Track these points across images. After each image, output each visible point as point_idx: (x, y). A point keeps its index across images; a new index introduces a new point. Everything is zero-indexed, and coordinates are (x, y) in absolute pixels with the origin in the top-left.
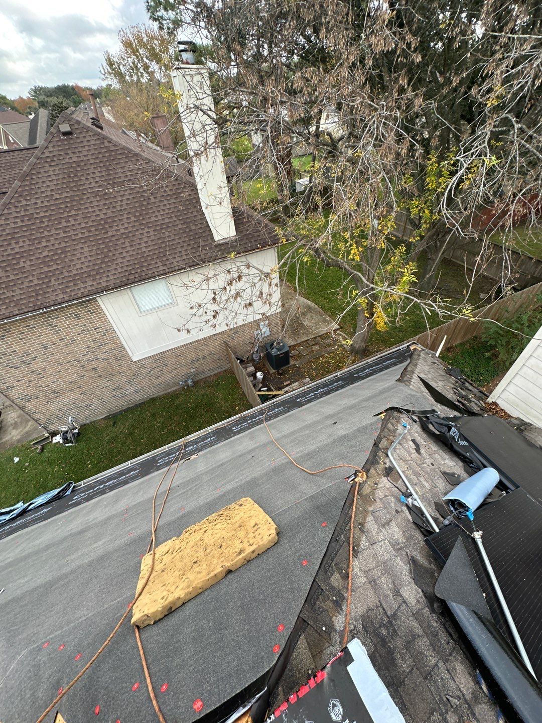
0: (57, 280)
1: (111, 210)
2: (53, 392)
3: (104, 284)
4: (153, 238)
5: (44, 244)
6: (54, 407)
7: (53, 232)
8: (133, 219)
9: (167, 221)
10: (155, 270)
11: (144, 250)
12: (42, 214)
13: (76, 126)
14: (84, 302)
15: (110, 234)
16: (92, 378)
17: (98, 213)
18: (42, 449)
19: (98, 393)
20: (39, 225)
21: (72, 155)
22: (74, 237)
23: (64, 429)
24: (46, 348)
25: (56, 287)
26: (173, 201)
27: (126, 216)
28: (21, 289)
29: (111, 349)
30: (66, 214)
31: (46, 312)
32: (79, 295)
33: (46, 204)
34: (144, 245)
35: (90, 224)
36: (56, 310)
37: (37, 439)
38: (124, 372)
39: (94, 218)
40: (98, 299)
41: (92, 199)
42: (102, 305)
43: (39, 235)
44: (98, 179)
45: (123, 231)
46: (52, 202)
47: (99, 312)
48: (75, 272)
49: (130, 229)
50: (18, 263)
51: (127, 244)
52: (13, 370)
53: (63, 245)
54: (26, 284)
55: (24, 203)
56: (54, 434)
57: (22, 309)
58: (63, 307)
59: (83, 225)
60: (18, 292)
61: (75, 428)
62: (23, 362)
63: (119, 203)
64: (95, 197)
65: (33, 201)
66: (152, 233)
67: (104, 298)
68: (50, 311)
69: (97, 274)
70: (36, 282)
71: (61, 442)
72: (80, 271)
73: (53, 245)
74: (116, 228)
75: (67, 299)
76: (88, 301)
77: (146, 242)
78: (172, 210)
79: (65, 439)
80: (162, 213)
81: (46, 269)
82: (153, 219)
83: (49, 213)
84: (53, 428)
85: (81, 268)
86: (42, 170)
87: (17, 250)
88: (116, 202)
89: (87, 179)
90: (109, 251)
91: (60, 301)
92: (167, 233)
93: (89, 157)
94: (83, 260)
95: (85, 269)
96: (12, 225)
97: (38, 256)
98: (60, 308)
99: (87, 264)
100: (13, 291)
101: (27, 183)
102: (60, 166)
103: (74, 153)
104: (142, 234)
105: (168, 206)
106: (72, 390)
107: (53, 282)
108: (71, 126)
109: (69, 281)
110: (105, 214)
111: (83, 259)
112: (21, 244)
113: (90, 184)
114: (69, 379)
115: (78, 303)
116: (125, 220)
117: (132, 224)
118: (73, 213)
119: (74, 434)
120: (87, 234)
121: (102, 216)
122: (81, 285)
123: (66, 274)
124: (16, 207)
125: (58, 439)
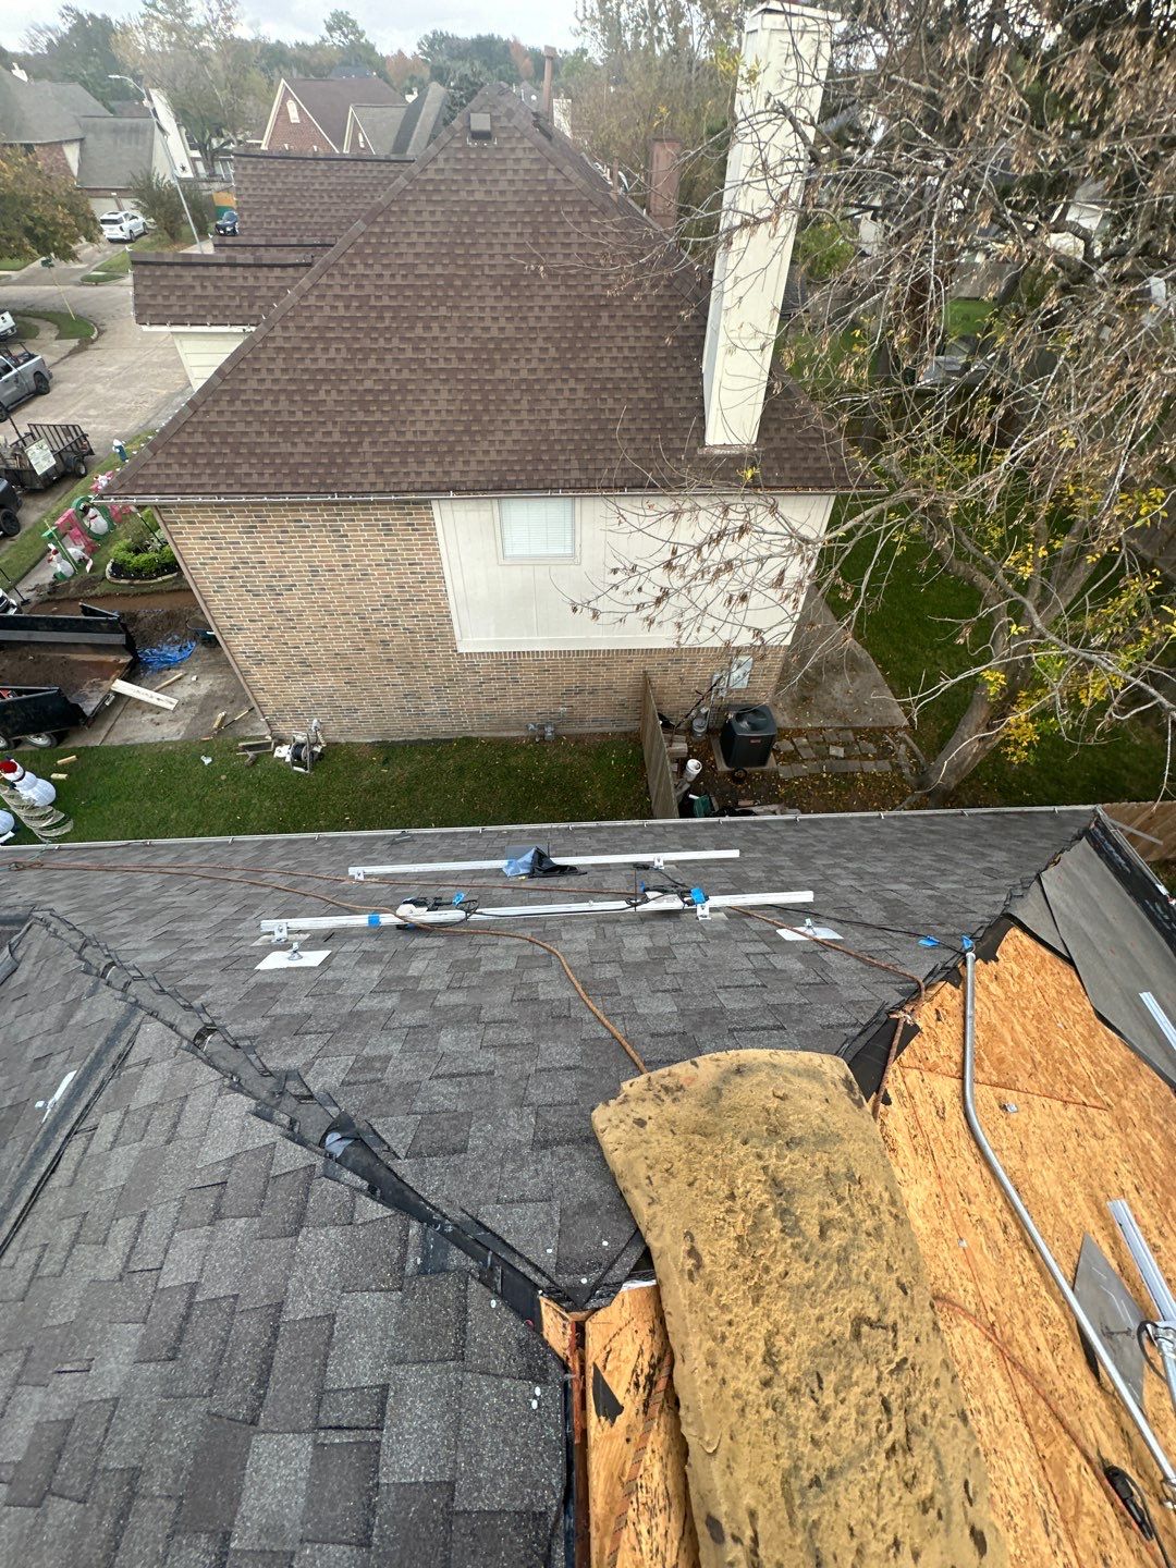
0: (374, 443)
1: (517, 323)
2: (303, 663)
3: (456, 477)
4: (578, 404)
5: (372, 363)
6: (295, 690)
7: (395, 342)
8: (553, 352)
9: (619, 373)
10: (560, 475)
11: (553, 425)
12: (386, 301)
13: (504, 122)
14: (407, 502)
15: (499, 374)
16: (375, 658)
17: (488, 323)
18: (255, 762)
19: (376, 691)
20: (373, 323)
21: (476, 186)
22: (429, 365)
23: (300, 738)
24: (315, 573)
25: (367, 458)
26: (645, 332)
27: (540, 342)
28: (308, 444)
29: (424, 614)
30: (429, 312)
31: (337, 504)
32: (404, 487)
33: (399, 281)
34: (556, 415)
35: (468, 343)
36: (354, 503)
37: (251, 738)
38: (434, 668)
39: (478, 332)
40: (435, 505)
41: (486, 291)
42: (437, 521)
43: (367, 343)
44: (510, 249)
45: (524, 374)
46: (411, 280)
47: (427, 532)
48: (409, 436)
49: (540, 375)
50: (316, 391)
51: (524, 405)
52: (249, 597)
53: (406, 374)
54: (318, 437)
55: (360, 269)
56: (281, 742)
57: (298, 485)
58: (369, 503)
59: (454, 343)
60: (301, 448)
61: (317, 743)
62: (271, 588)
63: (537, 312)
64: (493, 287)
65: (378, 269)
66: (580, 394)
67: (446, 506)
68: (344, 503)
69: (450, 451)
70: (336, 437)
71: (288, 759)
72: (420, 438)
73: (387, 370)
74: (513, 365)
75: (380, 487)
76: (415, 503)
77: (562, 411)
78: (638, 353)
79: (296, 756)
80: (615, 353)
81: (361, 416)
82: (593, 363)
83: (400, 301)
84: (282, 728)
85: (424, 433)
86: (412, 209)
87: (322, 364)
88: (531, 308)
89: (490, 245)
90: (486, 410)
91: (367, 488)
92: (610, 401)
93: (509, 197)
94: (432, 416)
95: (429, 437)
96: (327, 311)
97: (353, 384)
98: (362, 503)
99: (436, 426)
100: (294, 444)
101: (377, 230)
102: (448, 205)
103: (483, 181)
104: (560, 391)
105: (632, 343)
106: (333, 670)
107: (366, 446)
108: (494, 119)
109: (393, 453)
110: (502, 329)
111: (432, 413)
112: (332, 354)
113: (492, 256)
114: (335, 646)
115: (397, 502)
116: (536, 352)
117: (548, 364)
118: (443, 311)
119: (313, 753)
120: (455, 364)
121: (494, 333)
122: (413, 467)
123: (393, 436)
124: (344, 275)
125: (284, 752)
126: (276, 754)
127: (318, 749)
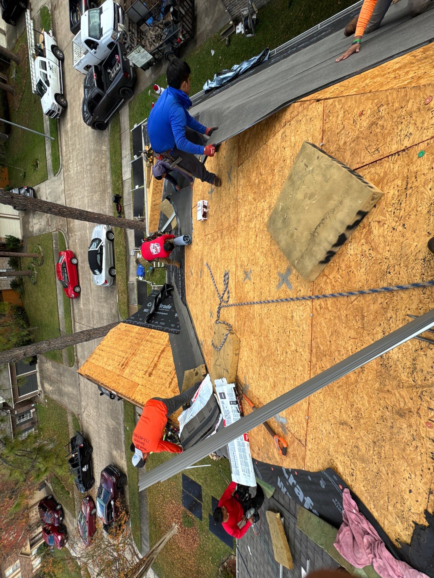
18: (229, 41)
23: (245, 13)
37: (224, 28)
56: (236, 22)
71: (243, 32)
79: (246, 27)
119: (253, 21)
125: (240, 29)
126: (238, 31)
127: (254, 17)
